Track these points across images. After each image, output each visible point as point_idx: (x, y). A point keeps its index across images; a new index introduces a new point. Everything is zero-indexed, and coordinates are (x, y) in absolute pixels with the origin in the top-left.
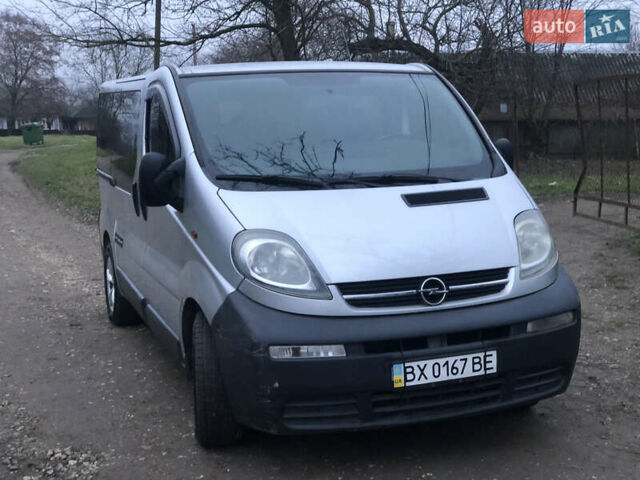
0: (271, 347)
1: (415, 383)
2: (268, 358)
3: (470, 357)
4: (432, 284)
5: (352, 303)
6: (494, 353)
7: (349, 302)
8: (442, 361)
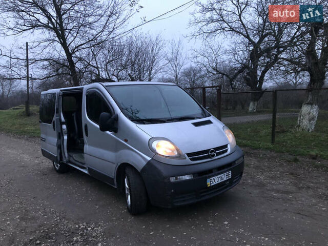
0: (171, 178)
1: (213, 184)
2: (170, 182)
3: (225, 174)
4: (212, 151)
5: (192, 160)
6: (230, 172)
7: (191, 159)
8: (219, 176)
